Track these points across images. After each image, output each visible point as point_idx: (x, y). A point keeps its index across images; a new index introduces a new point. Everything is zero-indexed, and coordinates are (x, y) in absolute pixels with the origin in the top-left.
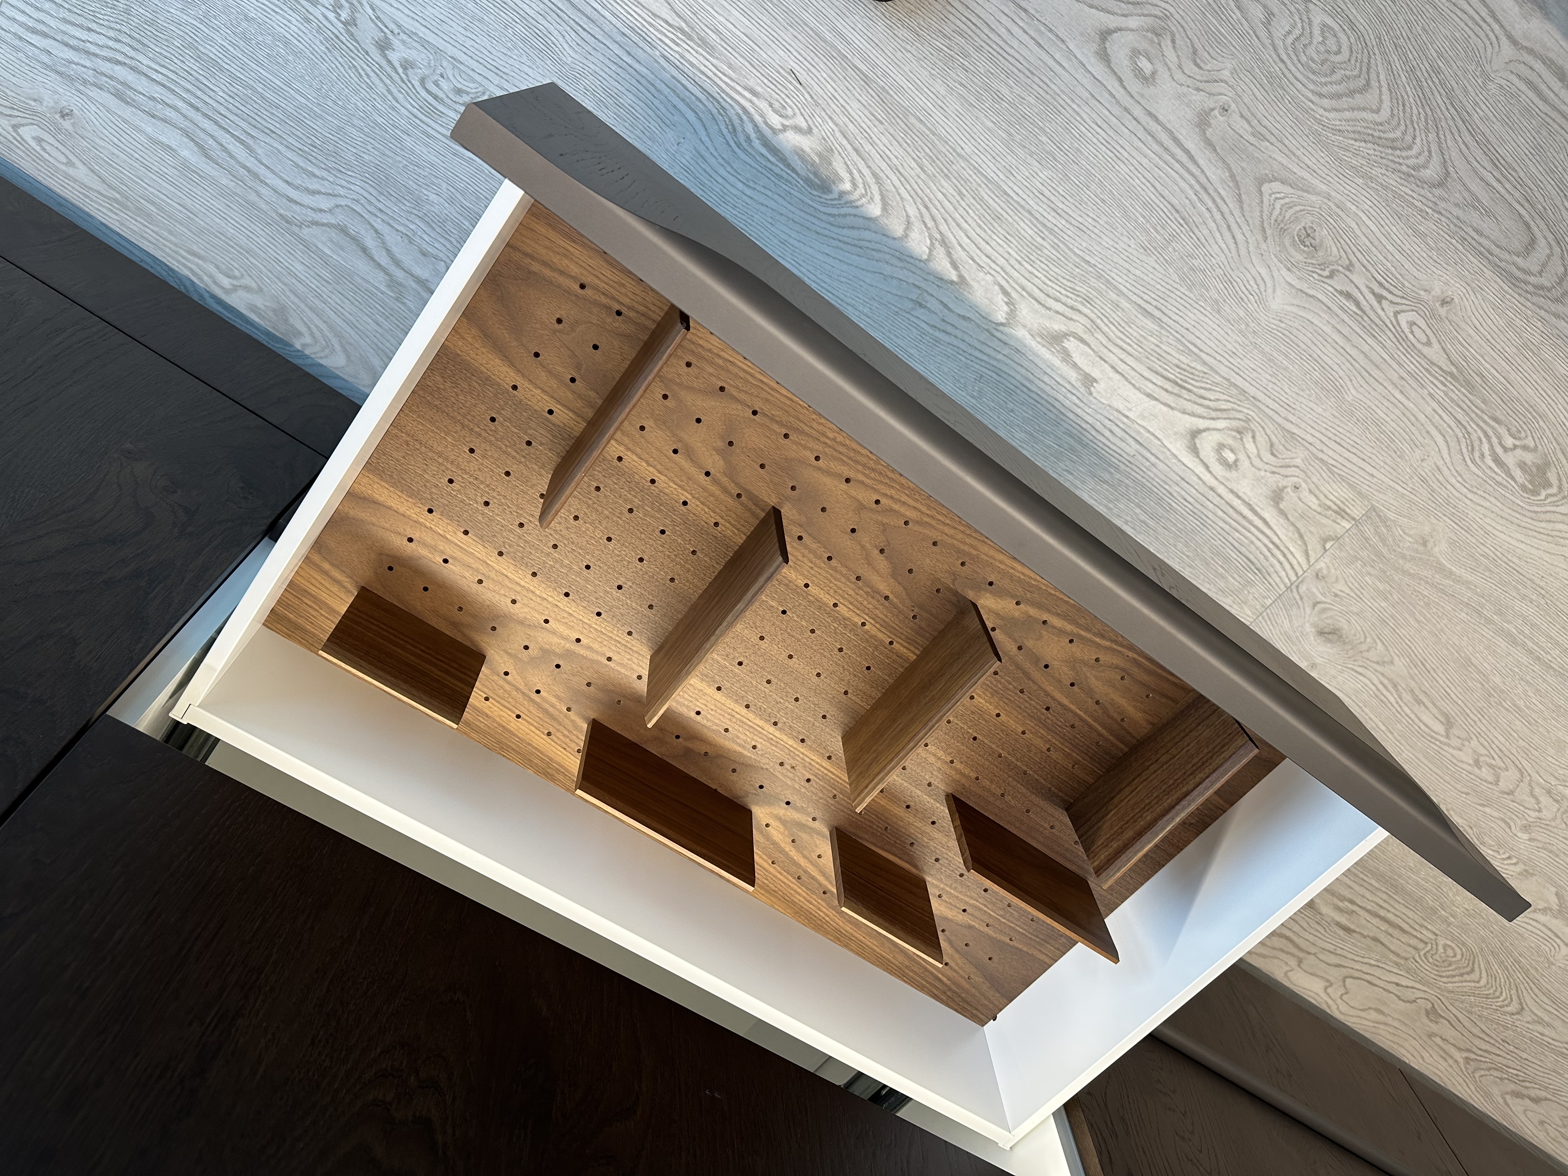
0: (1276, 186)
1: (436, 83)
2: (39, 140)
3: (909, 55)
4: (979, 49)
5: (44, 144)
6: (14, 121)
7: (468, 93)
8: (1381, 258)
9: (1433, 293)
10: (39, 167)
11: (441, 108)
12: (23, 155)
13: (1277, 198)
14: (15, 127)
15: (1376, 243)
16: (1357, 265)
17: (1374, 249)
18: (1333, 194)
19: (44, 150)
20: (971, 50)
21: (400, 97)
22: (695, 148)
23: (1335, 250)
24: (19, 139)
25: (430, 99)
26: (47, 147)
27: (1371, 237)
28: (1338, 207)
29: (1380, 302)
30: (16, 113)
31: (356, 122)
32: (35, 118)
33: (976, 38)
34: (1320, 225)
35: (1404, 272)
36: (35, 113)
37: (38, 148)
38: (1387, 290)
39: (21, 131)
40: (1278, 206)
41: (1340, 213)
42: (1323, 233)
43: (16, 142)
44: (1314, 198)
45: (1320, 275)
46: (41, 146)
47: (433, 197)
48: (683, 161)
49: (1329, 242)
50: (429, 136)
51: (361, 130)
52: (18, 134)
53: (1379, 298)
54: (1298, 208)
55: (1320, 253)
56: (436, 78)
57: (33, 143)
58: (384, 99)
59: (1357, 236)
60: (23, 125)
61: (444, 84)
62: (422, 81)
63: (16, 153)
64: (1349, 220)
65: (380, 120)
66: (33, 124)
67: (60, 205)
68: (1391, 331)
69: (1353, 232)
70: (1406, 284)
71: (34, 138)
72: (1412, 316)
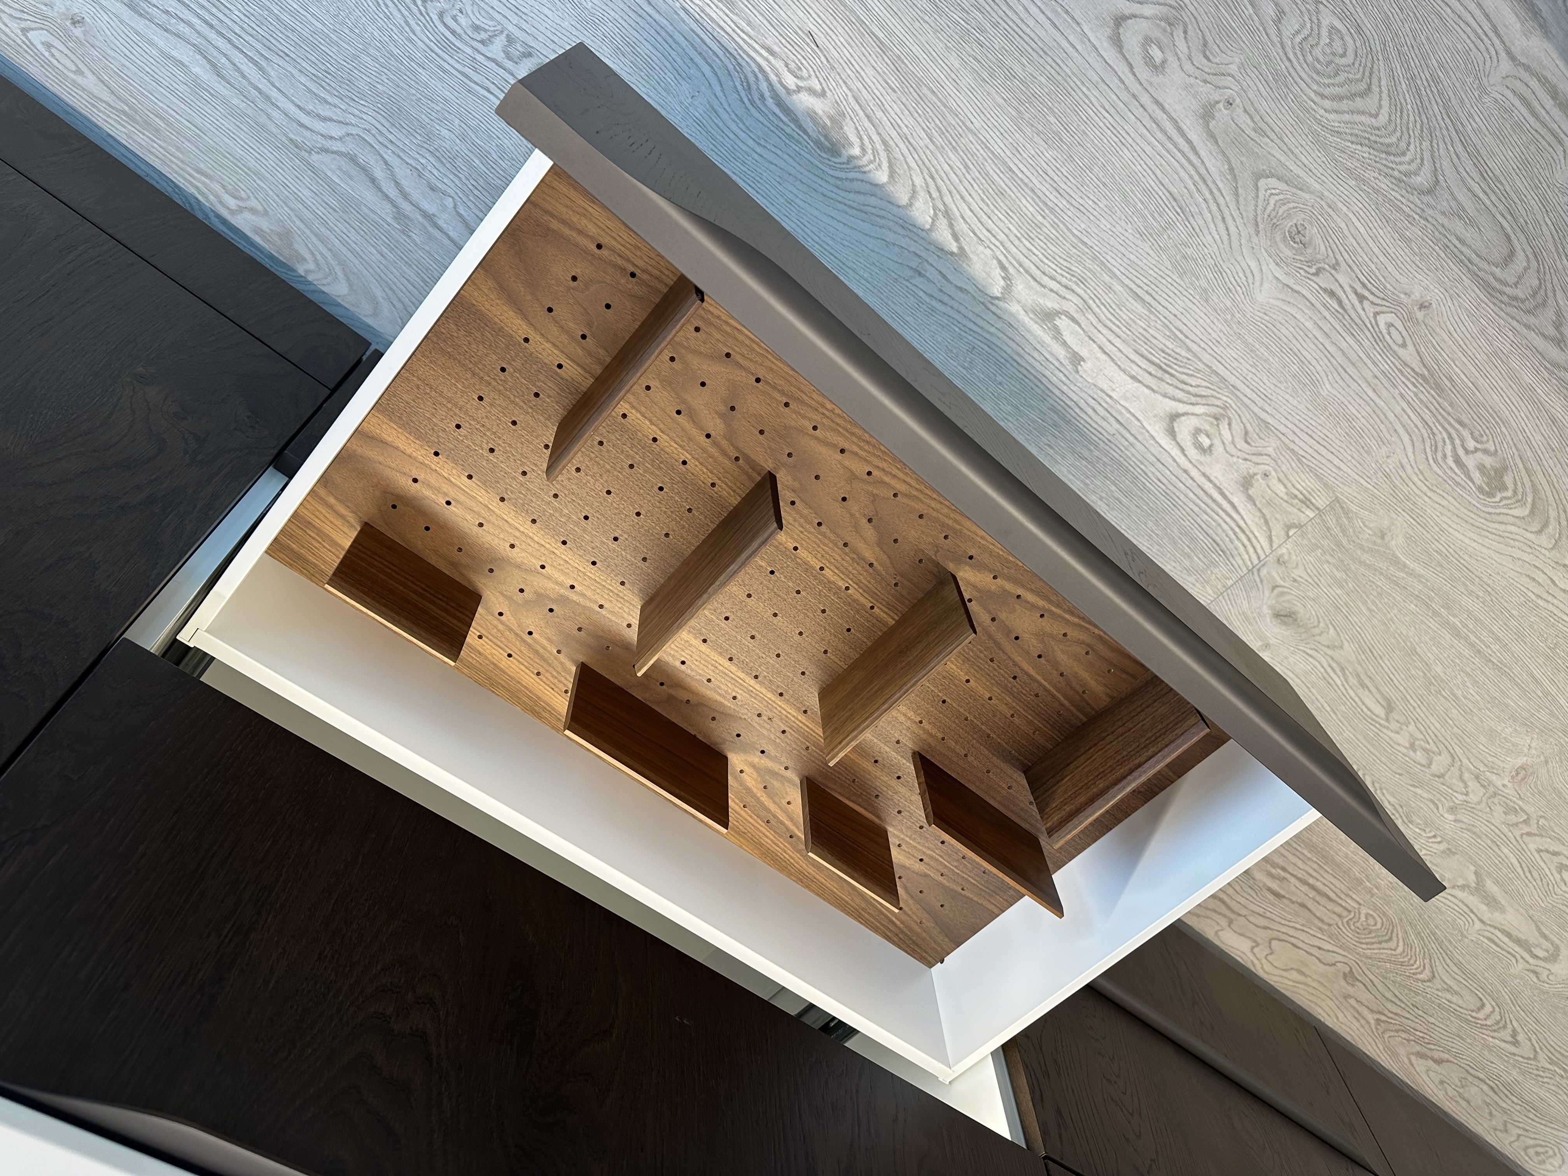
0: (1272, 182)
1: (455, 19)
2: (48, 46)
3: (926, 26)
4: (995, 25)
5: (53, 50)
6: (24, 25)
7: (485, 31)
8: (1367, 259)
9: (1413, 296)
10: (48, 74)
11: (458, 43)
12: (31, 60)
13: (1272, 194)
14: (25, 31)
15: (1363, 245)
16: (1343, 264)
17: (1360, 250)
18: (1326, 193)
19: (53, 55)
20: (988, 26)
21: (417, 29)
22: (709, 103)
23: (1323, 248)
24: (27, 42)
25: (448, 34)
26: (57, 54)
27: (1359, 238)
28: (1330, 207)
29: (1361, 302)
30: (26, 16)
31: (372, 51)
32: (45, 23)
33: (994, 15)
34: (1311, 223)
35: (1386, 274)
36: (45, 18)
37: (47, 54)
38: (1369, 290)
39: (30, 35)
40: (1272, 202)
41: (1332, 213)
42: (1313, 231)
43: (24, 46)
44: (1307, 196)
45: (1306, 272)
46: (50, 52)
47: (444, 132)
48: (697, 114)
49: (1318, 241)
50: (444, 71)
51: (376, 60)
52: (27, 38)
53: (1361, 298)
54: (1291, 205)
55: (1309, 251)
56: (455, 12)
57: (40, 47)
58: (401, 31)
59: (1345, 237)
60: (32, 29)
61: (462, 19)
62: (441, 15)
63: (23, 57)
64: (1339, 220)
65: (396, 51)
66: (42, 29)
67: (67, 113)
68: (1369, 330)
69: (1342, 232)
70: (1388, 286)
71: (43, 43)
72: (1390, 318)
